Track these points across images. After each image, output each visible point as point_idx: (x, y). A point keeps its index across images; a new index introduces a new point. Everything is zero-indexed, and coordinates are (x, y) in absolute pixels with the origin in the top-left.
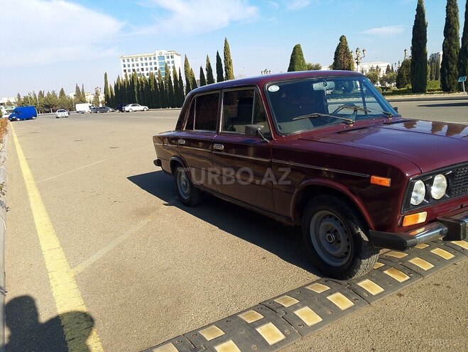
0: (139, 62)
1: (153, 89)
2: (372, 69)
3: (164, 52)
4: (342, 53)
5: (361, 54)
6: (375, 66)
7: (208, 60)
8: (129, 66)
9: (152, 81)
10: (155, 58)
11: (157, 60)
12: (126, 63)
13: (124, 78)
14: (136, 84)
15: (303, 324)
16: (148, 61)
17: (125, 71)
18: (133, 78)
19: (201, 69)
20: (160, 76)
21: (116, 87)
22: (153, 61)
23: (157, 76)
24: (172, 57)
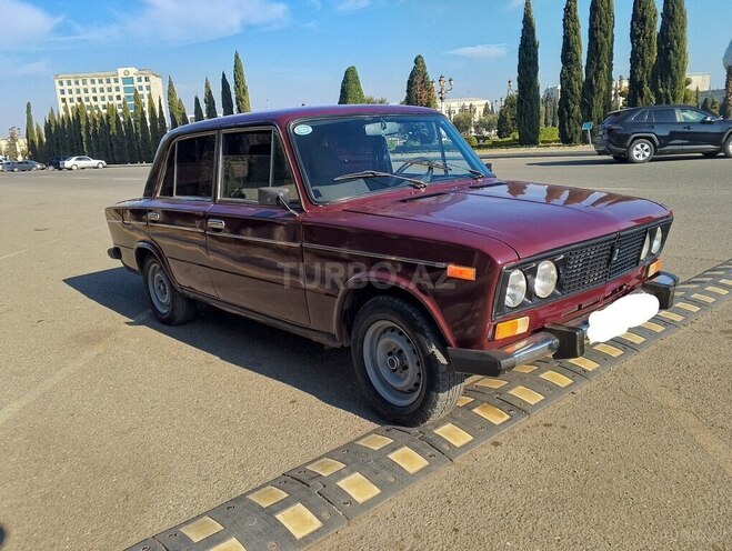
0: (90, 86)
1: (113, 130)
2: (463, 109)
3: (132, 71)
4: (418, 83)
5: (446, 85)
6: (468, 104)
7: (207, 86)
8: (70, 92)
9: (113, 119)
10: (116, 81)
11: (120, 84)
12: (66, 87)
13: (62, 113)
14: (83, 122)
15: (351, 501)
16: (105, 85)
17: (64, 100)
18: (78, 112)
19: (197, 100)
20: (125, 109)
21: (48, 127)
22: (113, 85)
23: (120, 111)
24: (147, 80)
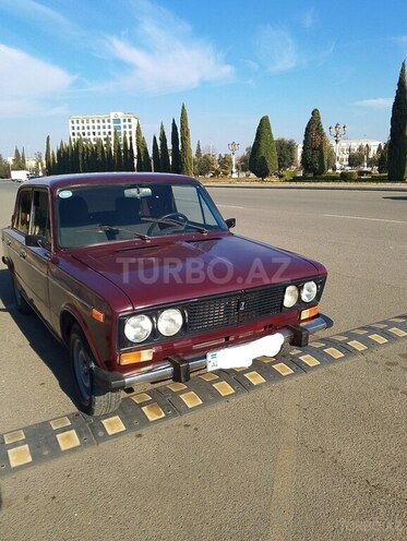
0: (91, 124)
1: (99, 158)
3: (120, 115)
4: (314, 128)
5: (341, 131)
7: (162, 128)
9: (99, 149)
10: (109, 121)
11: (112, 124)
12: (76, 125)
13: (68, 144)
14: (80, 151)
16: (101, 124)
17: (73, 128)
18: (78, 143)
19: (155, 138)
20: (108, 143)
21: (59, 152)
22: (107, 124)
23: (104, 143)
24: (129, 121)
